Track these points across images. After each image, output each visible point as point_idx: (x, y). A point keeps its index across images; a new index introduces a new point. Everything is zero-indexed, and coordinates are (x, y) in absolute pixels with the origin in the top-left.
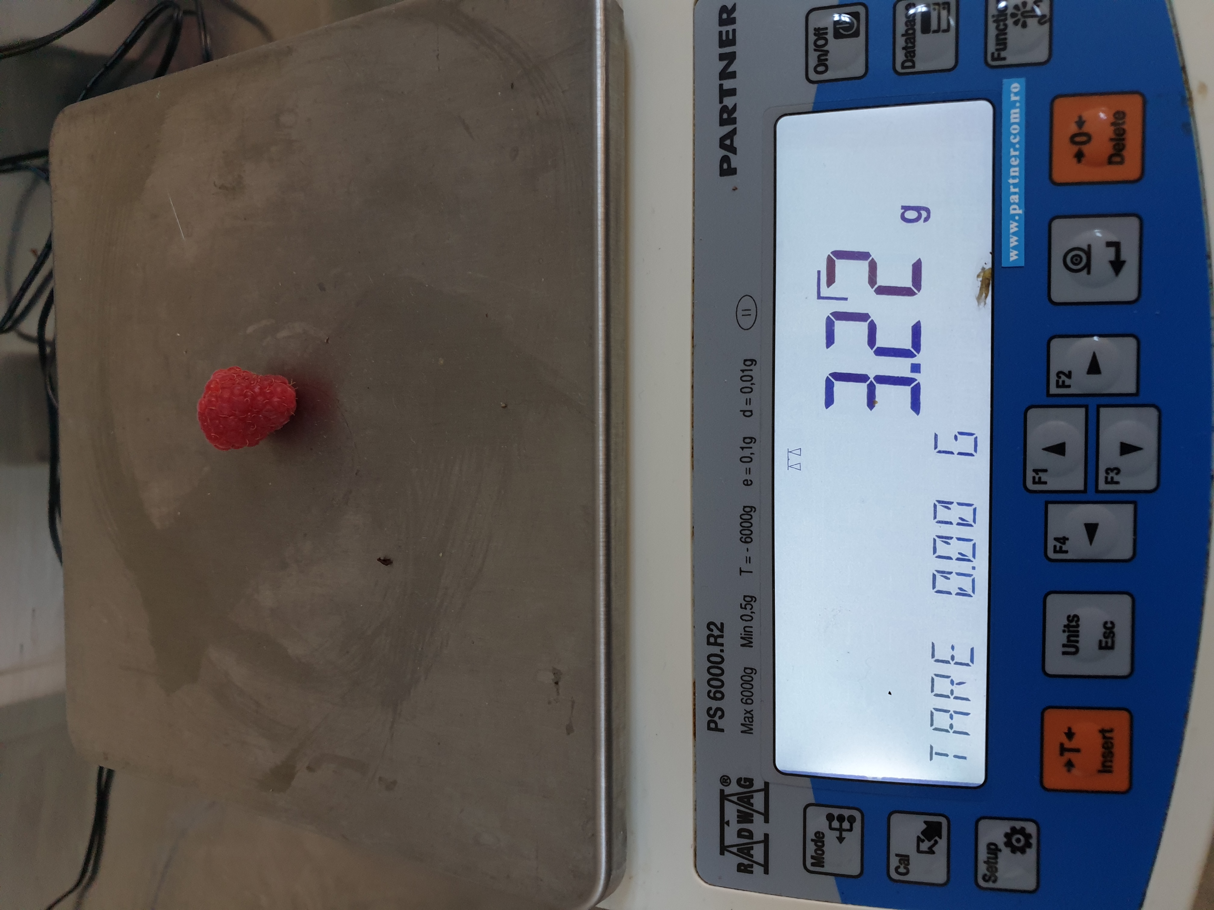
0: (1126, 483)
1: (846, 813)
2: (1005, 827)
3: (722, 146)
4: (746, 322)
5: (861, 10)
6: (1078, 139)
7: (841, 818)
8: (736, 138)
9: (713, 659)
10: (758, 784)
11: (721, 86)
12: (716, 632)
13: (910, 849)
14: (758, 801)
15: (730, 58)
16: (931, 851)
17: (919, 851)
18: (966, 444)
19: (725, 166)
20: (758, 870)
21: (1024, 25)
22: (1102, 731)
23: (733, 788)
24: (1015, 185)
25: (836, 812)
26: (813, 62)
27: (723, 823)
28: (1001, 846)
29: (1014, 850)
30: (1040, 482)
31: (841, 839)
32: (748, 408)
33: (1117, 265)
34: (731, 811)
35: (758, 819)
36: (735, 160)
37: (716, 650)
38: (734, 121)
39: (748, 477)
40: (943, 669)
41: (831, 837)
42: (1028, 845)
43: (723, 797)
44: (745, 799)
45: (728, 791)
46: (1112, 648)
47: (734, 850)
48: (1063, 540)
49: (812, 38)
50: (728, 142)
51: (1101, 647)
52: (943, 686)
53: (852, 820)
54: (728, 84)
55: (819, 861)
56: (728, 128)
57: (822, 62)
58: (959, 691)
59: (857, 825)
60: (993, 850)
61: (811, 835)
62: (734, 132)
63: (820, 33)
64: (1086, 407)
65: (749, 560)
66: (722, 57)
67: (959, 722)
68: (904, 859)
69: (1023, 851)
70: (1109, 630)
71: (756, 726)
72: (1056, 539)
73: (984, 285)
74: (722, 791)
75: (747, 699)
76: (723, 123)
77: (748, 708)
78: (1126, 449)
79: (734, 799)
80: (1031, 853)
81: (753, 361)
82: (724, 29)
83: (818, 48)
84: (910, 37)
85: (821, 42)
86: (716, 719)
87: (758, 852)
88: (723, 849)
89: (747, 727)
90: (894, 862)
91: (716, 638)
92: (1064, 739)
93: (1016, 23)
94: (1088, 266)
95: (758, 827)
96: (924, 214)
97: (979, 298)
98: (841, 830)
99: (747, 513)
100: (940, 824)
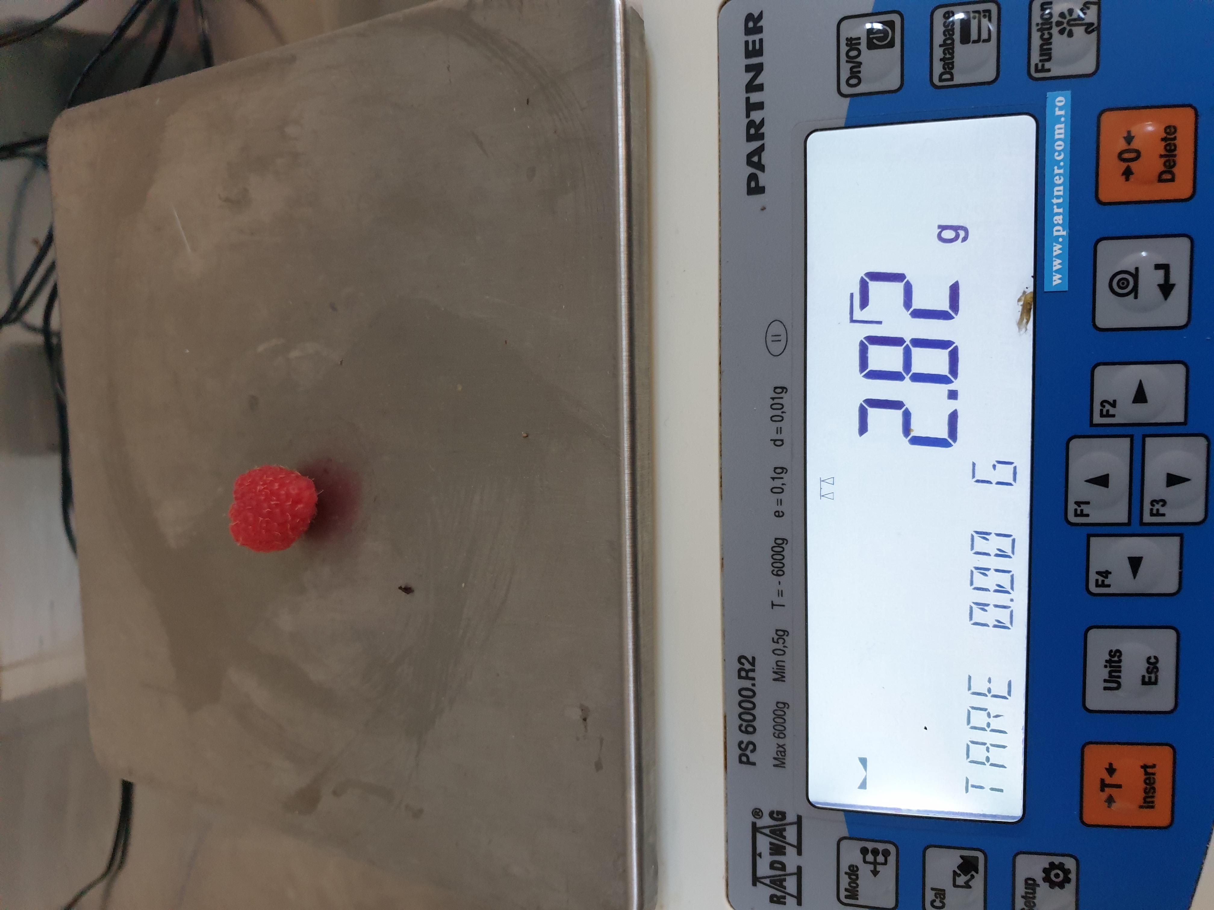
0: (1172, 515)
1: (881, 847)
2: (1044, 862)
3: (750, 163)
4: (776, 348)
5: (896, 18)
6: (1126, 156)
7: (875, 852)
8: (764, 155)
9: (744, 693)
10: (791, 817)
11: (748, 99)
12: (747, 666)
13: (946, 883)
14: (791, 834)
15: (757, 69)
16: (967, 885)
17: (955, 885)
18: (1005, 474)
19: (753, 184)
20: (791, 901)
21: (1070, 34)
22: (1145, 767)
23: (766, 821)
24: (1059, 206)
25: (870, 846)
26: (845, 74)
27: (755, 855)
28: (1040, 881)
29: (1053, 885)
30: (1082, 515)
31: (875, 873)
32: (779, 437)
33: (1166, 289)
34: (764, 843)
35: (791, 851)
36: (763, 179)
37: (747, 684)
38: (761, 137)
39: (779, 508)
40: (979, 701)
41: (865, 871)
42: (1067, 880)
43: (755, 829)
44: (778, 832)
45: (760, 823)
46: (1155, 683)
47: (767, 881)
48: (1106, 574)
49: (844, 49)
50: (755, 159)
51: (1144, 683)
52: (979, 719)
53: (886, 853)
54: (755, 97)
55: (853, 893)
56: (755, 145)
57: (855, 74)
58: (996, 724)
59: (892, 859)
60: (1031, 884)
61: (844, 868)
62: (762, 148)
63: (853, 43)
64: (1131, 437)
65: (781, 593)
66: (748, 69)
67: (996, 755)
68: (940, 893)
69: (1061, 885)
70: (1153, 665)
71: (788, 760)
72: (1098, 573)
73: (1025, 311)
74: (754, 824)
75: (780, 733)
76: (750, 138)
77: (781, 741)
78: (1173, 480)
79: (767, 831)
80: (1071, 887)
81: (784, 389)
82: (751, 38)
83: (850, 59)
84: (948, 48)
85: (853, 53)
86: (748, 752)
87: (791, 885)
88: (756, 880)
89: (780, 761)
90: (930, 895)
91: (747, 672)
92: (1105, 776)
93: (1062, 32)
94: (1135, 290)
95: (791, 859)
96: (962, 234)
97: (1020, 323)
98: (875, 863)
99: (779, 545)
100: (977, 858)
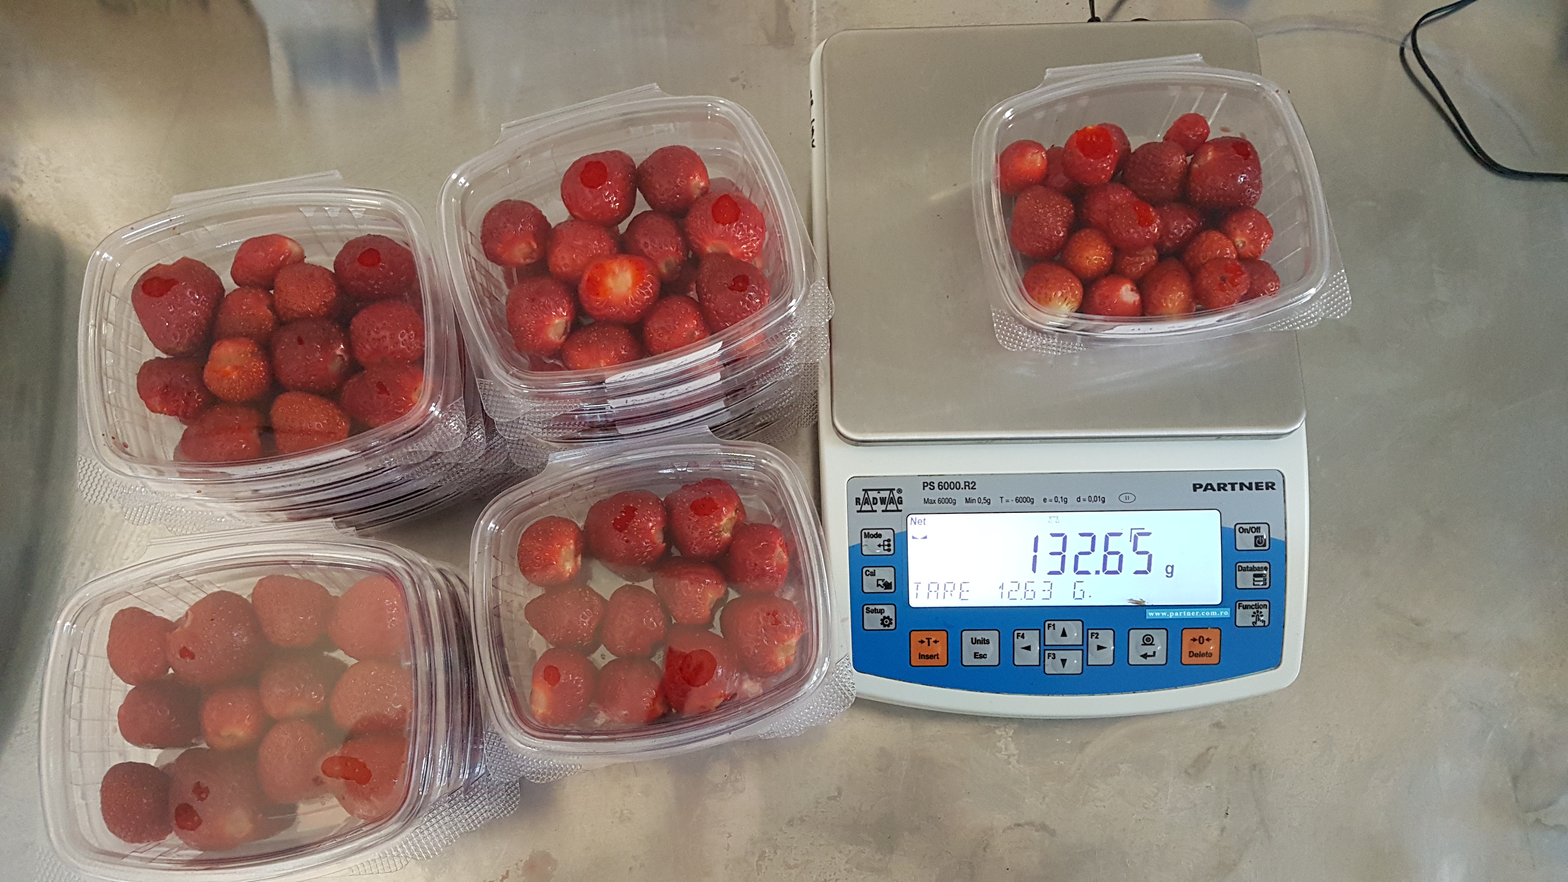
0: (1048, 661)
1: (892, 548)
2: (892, 617)
4: (1123, 498)
5: (1267, 548)
6: (1201, 639)
7: (889, 545)
9: (958, 484)
12: (971, 486)
13: (878, 576)
14: (892, 507)
16: (878, 585)
17: (878, 580)
20: (859, 508)
21: (1253, 616)
22: (938, 655)
23: (897, 495)
24: (1182, 614)
25: (892, 543)
26: (1244, 526)
27: (879, 490)
28: (884, 615)
29: (882, 620)
30: (1049, 627)
31: (879, 546)
32: (1081, 500)
33: (1145, 656)
35: (883, 507)
37: (962, 486)
39: (1048, 500)
40: (958, 587)
41: (880, 541)
42: (885, 626)
43: (892, 490)
44: (892, 501)
45: (895, 492)
46: (975, 658)
47: (866, 496)
48: (1023, 637)
49: (1256, 526)
51: (975, 653)
52: (949, 587)
53: (889, 550)
55: (868, 536)
57: (1244, 530)
58: (948, 594)
59: (887, 553)
60: (881, 611)
63: (1258, 529)
64: (1082, 645)
65: (1007, 501)
67: (933, 595)
68: (873, 574)
69: (882, 623)
70: (983, 656)
71: (928, 505)
72: (1023, 634)
73: (1137, 602)
74: (894, 489)
75: (940, 501)
77: (936, 502)
78: (1064, 661)
79: (891, 496)
80: (882, 627)
81: (1104, 502)
84: (1252, 569)
85: (1253, 530)
86: (929, 486)
87: (867, 507)
88: (866, 491)
89: (926, 501)
90: (871, 570)
91: (968, 486)
92: (934, 639)
93: (1254, 613)
94: (1145, 644)
95: (879, 507)
96: (1170, 575)
97: (1131, 600)
98: (884, 545)
99: (1030, 500)
100: (891, 588)
